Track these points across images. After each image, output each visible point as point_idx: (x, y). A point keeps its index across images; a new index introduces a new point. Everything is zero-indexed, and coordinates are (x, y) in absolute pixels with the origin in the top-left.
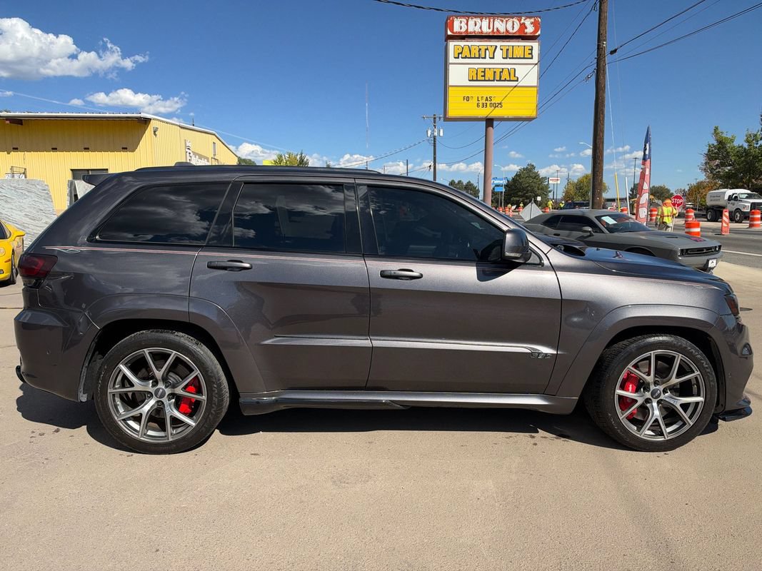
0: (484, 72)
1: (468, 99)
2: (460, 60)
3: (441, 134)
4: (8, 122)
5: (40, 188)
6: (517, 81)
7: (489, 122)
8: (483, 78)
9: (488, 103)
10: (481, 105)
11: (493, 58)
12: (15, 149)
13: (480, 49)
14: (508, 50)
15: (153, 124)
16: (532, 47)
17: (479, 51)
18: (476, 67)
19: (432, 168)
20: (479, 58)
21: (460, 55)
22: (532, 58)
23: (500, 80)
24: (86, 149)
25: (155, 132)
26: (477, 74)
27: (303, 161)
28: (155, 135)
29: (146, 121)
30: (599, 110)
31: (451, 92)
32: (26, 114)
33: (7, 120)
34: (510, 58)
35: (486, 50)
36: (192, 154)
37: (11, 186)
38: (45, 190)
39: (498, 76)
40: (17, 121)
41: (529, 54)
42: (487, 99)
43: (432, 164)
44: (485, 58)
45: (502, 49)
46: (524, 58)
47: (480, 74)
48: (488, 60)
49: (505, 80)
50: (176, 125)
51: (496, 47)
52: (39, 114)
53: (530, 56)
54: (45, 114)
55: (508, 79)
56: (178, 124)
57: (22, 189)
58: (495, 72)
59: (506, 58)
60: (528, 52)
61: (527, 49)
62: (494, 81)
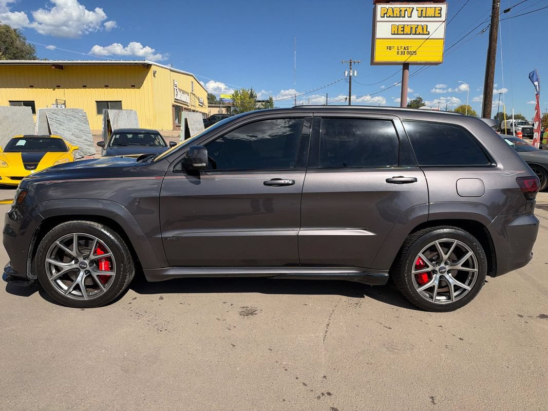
0: (403, 28)
1: (390, 48)
2: (385, 19)
3: (356, 74)
4: (53, 67)
5: (81, 114)
6: (429, 34)
7: (406, 65)
8: (402, 33)
9: (406, 51)
10: (400, 53)
11: (411, 17)
12: (58, 87)
13: (401, 11)
14: (422, 10)
15: (153, 68)
16: (441, 8)
17: (400, 12)
18: (397, 24)
19: (348, 100)
20: (400, 17)
21: (385, 15)
22: (441, 17)
23: (415, 34)
24: (107, 87)
25: (154, 74)
26: (398, 29)
27: (252, 95)
28: (154, 76)
29: (148, 66)
30: (491, 56)
31: (377, 42)
32: (66, 61)
33: (53, 66)
34: (423, 17)
35: (405, 11)
36: (178, 90)
37: (63, 114)
38: (84, 116)
39: (414, 31)
40: (59, 67)
41: (439, 13)
42: (405, 49)
43: (348, 97)
44: (404, 17)
45: (417, 10)
46: (435, 17)
47: (400, 29)
48: (406, 19)
49: (419, 34)
50: (168, 69)
51: (413, 8)
52: (75, 61)
53: (439, 15)
54: (79, 61)
55: (421, 33)
56: (169, 68)
57: (69, 115)
58: (411, 28)
59: (421, 17)
60: (437, 12)
61: (437, 9)
62: (410, 34)
